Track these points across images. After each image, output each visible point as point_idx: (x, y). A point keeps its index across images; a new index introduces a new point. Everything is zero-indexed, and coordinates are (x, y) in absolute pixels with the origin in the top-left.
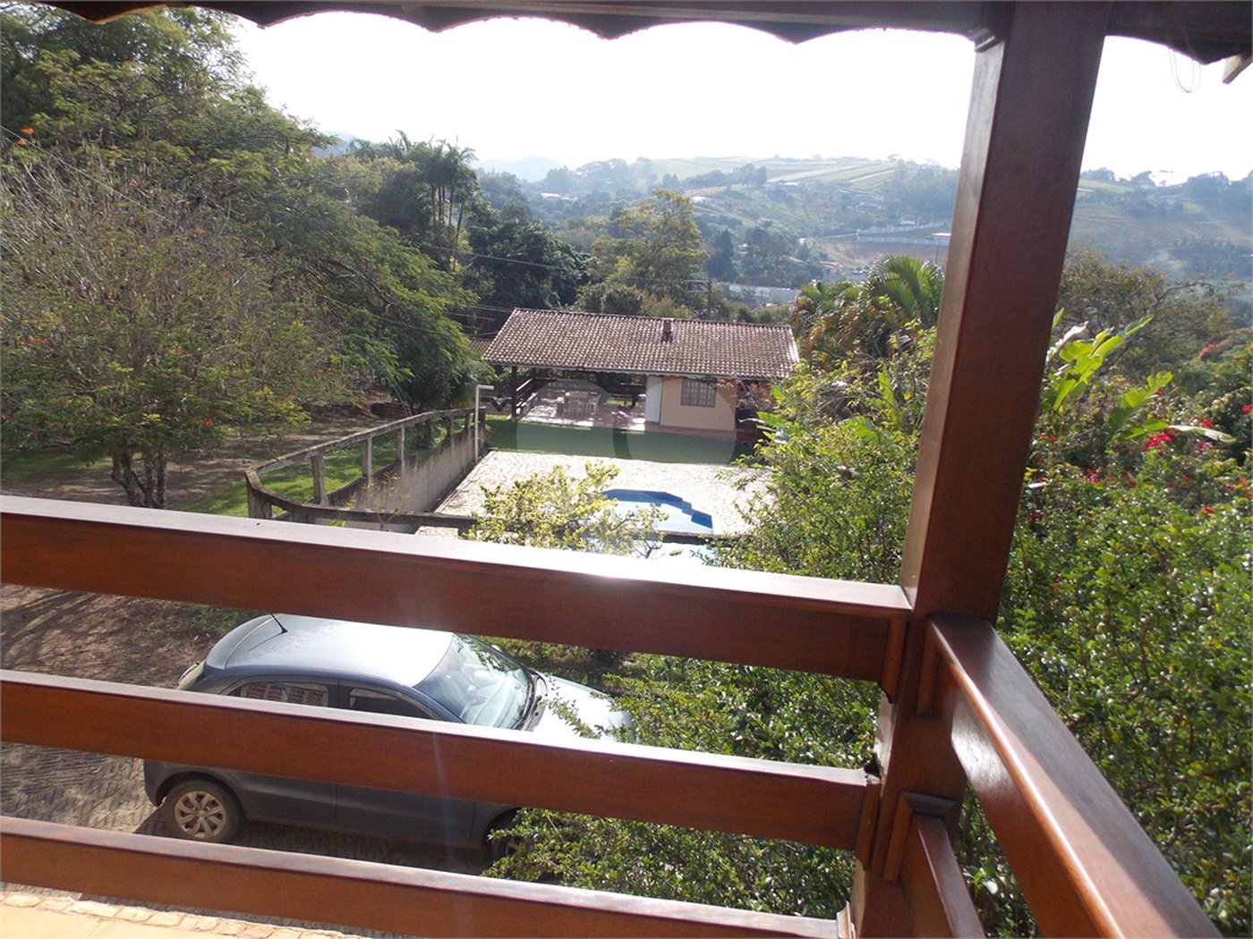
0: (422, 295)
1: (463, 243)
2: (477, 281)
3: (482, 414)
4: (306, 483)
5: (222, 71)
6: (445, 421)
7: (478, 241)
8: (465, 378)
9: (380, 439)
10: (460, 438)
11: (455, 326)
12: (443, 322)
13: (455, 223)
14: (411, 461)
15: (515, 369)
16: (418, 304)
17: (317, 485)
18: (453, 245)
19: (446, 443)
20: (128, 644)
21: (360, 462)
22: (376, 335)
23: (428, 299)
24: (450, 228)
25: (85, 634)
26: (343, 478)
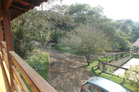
0: (124, 37)
1: (131, 31)
2: (132, 35)
3: (132, 53)
4: (106, 59)
5: (102, 14)
6: (126, 54)
7: (133, 30)
8: (129, 48)
9: (116, 55)
10: (128, 56)
11: (128, 41)
12: (127, 40)
13: (130, 28)
14: (120, 58)
15: (138, 47)
16: (123, 38)
17: (107, 60)
18: (129, 31)
19: (126, 56)
20: (84, 74)
21: (113, 58)
22: (117, 42)
23: (124, 38)
24: (129, 29)
25: (80, 72)
26: (110, 59)
